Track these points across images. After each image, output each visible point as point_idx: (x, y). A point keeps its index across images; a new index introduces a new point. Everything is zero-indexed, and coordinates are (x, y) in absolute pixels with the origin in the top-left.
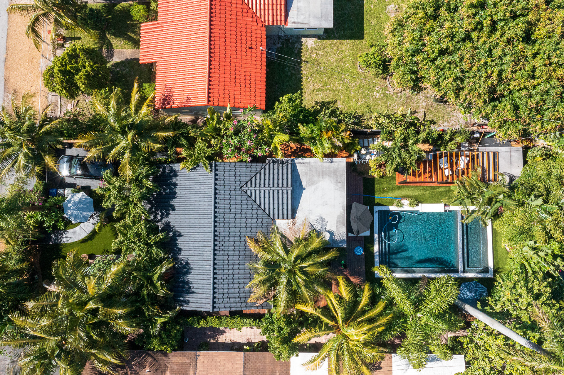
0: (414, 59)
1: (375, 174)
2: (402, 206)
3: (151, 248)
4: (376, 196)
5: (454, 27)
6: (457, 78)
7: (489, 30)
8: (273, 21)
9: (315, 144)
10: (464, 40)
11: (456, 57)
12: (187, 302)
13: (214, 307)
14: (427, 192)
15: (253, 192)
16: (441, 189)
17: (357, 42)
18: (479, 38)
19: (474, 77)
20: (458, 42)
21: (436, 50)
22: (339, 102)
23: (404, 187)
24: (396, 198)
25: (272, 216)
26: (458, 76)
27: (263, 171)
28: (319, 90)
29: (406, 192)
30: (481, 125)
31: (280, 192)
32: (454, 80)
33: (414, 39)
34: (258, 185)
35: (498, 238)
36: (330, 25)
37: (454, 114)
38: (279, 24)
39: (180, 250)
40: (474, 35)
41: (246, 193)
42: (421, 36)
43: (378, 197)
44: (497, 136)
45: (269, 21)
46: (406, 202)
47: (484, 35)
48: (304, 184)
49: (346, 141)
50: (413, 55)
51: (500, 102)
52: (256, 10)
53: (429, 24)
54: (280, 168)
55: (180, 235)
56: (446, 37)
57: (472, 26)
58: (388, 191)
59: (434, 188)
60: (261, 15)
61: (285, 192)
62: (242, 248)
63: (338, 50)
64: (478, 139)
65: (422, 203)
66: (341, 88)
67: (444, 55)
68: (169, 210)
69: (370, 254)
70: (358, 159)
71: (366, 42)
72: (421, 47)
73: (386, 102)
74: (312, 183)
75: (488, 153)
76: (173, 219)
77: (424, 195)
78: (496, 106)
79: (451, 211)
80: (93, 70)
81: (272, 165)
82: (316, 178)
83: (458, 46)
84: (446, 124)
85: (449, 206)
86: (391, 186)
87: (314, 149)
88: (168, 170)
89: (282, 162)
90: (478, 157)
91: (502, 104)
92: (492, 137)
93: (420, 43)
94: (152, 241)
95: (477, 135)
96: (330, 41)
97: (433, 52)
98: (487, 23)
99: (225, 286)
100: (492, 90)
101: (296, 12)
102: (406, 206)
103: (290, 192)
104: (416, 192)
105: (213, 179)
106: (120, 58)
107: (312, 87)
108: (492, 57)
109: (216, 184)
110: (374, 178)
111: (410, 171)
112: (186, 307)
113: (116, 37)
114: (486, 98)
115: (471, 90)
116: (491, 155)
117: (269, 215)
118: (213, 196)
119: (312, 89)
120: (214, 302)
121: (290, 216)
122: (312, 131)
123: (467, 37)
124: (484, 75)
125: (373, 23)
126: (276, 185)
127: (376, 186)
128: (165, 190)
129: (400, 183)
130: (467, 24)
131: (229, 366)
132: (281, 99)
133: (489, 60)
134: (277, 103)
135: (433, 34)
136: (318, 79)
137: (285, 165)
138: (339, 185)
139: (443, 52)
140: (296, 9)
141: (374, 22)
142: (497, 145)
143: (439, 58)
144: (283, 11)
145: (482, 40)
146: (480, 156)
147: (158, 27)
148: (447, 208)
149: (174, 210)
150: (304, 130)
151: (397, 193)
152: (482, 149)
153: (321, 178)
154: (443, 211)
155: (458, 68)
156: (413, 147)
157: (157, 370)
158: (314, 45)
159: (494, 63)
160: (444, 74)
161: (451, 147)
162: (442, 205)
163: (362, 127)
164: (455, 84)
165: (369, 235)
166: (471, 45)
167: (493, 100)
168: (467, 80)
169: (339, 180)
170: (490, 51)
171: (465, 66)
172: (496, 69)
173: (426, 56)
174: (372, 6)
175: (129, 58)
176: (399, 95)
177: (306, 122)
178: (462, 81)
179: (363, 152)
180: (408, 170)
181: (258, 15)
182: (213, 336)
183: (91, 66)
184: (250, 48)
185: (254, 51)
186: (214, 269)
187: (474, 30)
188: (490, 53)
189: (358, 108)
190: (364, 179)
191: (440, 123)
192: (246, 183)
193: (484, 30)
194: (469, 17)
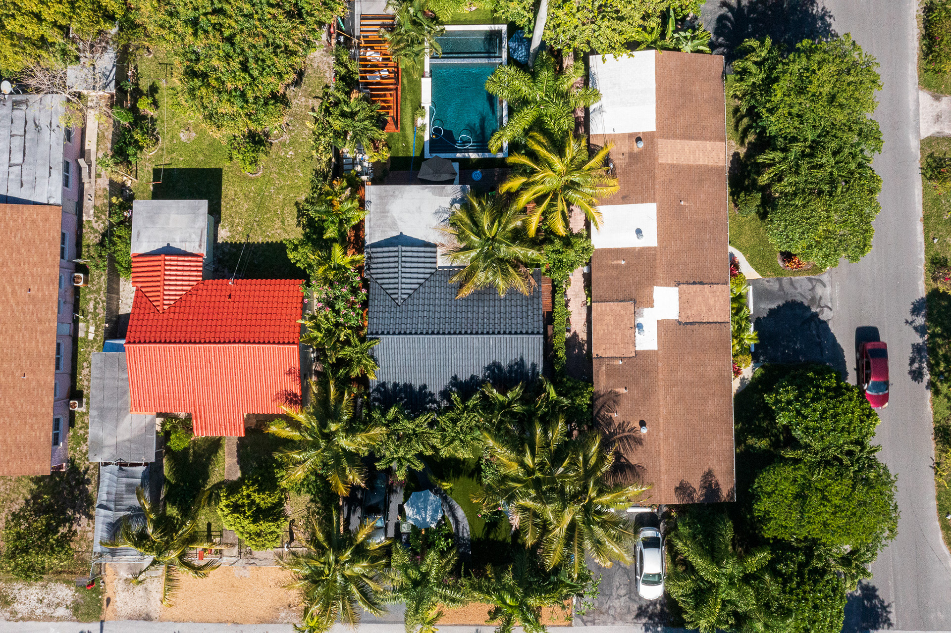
0: (251, 100)
1: (385, 155)
2: (424, 125)
3: (468, 406)
4: (412, 155)
5: (218, 54)
6: (274, 52)
7: (222, 17)
8: (197, 271)
9: (348, 220)
10: (233, 44)
11: (250, 53)
12: (534, 366)
13: (538, 333)
14: (408, 97)
15: (403, 291)
16: (405, 81)
17: (225, 177)
18: (230, 27)
19: (274, 33)
20: (234, 51)
21: (243, 75)
22: (298, 199)
23: (402, 124)
24: (414, 132)
25: (433, 271)
26: (271, 51)
27: (379, 281)
28: (283, 222)
29: (407, 121)
30: (330, 35)
31: (404, 259)
32: (276, 55)
33: (229, 100)
34: (396, 286)
35: (462, 19)
36: (203, 204)
37: (316, 65)
38: (201, 264)
39: (472, 377)
40: (227, 33)
41: (405, 300)
42: (227, 91)
43: (413, 153)
44: (342, 14)
45: (196, 276)
46: (420, 121)
47: (227, 21)
48: (395, 234)
49: (345, 184)
50: (247, 102)
51: (303, 8)
52: (183, 290)
53: (213, 82)
54: (376, 260)
55: (455, 378)
56: (229, 64)
57: (217, 34)
58: (407, 142)
59: (403, 90)
60: (189, 285)
61: (404, 254)
62: (470, 303)
63: (234, 200)
64: (346, 38)
65: (420, 103)
66: (281, 197)
67: (247, 67)
68: (425, 393)
69: (480, 163)
70: (367, 174)
71: (226, 165)
72: (238, 93)
73: (300, 144)
74: (394, 224)
75: (361, 25)
76: (435, 388)
77: (411, 101)
78: (307, 12)
79: (431, 71)
80: (253, 485)
81: (372, 271)
82: (389, 220)
83: (239, 51)
84: (327, 75)
85: (424, 72)
86: (401, 138)
87: (354, 222)
88: (375, 395)
89: (369, 258)
90: (367, 37)
91: (305, 5)
92: (343, 20)
93: (234, 93)
94: (461, 407)
95: (342, 39)
96: (223, 209)
97: (244, 78)
98: (214, 19)
99: (514, 321)
100: (290, 15)
101: (187, 244)
102: (425, 120)
103: (404, 248)
104: (409, 110)
105: (388, 336)
106: (236, 472)
107: (279, 231)
108: (252, 15)
109: (394, 334)
110: (390, 157)
111: (382, 112)
112: (540, 369)
113: (208, 478)
114: (298, 21)
115: (289, 38)
116: (364, 22)
117: (432, 274)
118: (409, 336)
119: (282, 231)
120: (533, 333)
121: (433, 249)
122: (333, 222)
123: (230, 40)
124: (272, 22)
125: (202, 158)
126: (396, 264)
127: (400, 155)
128: (401, 399)
129: (397, 128)
130: (214, 39)
131: (608, 319)
132: (293, 261)
133: (256, 16)
134: (298, 265)
135: (223, 78)
136: (268, 223)
137: (373, 255)
138: (397, 193)
139: (245, 68)
140: (183, 244)
141: (200, 157)
142: (352, 15)
143: (251, 72)
144: (186, 259)
145: (233, 24)
146: (365, 34)
147: (200, 412)
148: (427, 74)
149: (425, 387)
150: (331, 233)
151: (409, 131)
152: (357, 33)
153: (389, 215)
154: (430, 79)
155: (264, 50)
156: (353, 107)
157: (614, 402)
158: (227, 228)
159: (260, 12)
160: (269, 67)
161: (354, 67)
162: (423, 80)
163: (329, 171)
164: (281, 55)
165: (458, 163)
166: (238, 36)
167: (300, 15)
168: (277, 41)
169: (391, 193)
170: (245, 16)
171: (261, 42)
172: (266, 9)
173: (248, 87)
174: (181, 159)
175: (236, 460)
176: (291, 128)
177: (321, 230)
178: (278, 47)
179: (359, 168)
180: (380, 115)
181: (190, 288)
182: (581, 346)
183: (248, 487)
184: (230, 297)
185: (233, 293)
186: (493, 333)
187: (222, 32)
188: (249, 16)
189: (306, 176)
190: (392, 169)
191: (326, 81)
192: (394, 299)
193: (221, 21)
194: (207, 38)
